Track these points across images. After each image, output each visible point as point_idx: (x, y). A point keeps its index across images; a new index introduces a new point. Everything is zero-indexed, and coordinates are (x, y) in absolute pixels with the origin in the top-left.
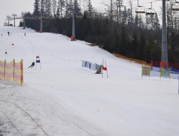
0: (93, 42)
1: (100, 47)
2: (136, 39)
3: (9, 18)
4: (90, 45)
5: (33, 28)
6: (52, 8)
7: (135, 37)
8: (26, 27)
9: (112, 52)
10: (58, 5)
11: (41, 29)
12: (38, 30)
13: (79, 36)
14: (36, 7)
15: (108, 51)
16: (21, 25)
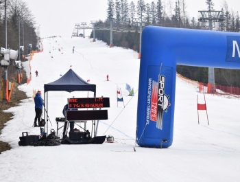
3: (77, 26)
11: (111, 43)
14: (110, 13)
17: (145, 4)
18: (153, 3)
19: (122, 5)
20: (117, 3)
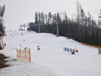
0: (69, 37)
1: (73, 39)
2: (93, 34)
3: (21, 26)
4: (67, 38)
5: (35, 31)
6: (45, 19)
7: (93, 33)
8: (31, 31)
9: (80, 42)
10: (48, 17)
11: (40, 31)
12: (37, 32)
13: (61, 34)
14: (36, 19)
15: (78, 41)
16: (28, 29)
17: (52, 15)
18: (55, 14)
19: (41, 15)
20: (39, 15)
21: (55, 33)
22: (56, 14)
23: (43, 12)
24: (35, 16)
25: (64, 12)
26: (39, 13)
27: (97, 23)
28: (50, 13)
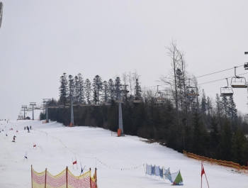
0: (151, 137)
1: (162, 144)
2: (216, 130)
3: (25, 108)
4: (147, 141)
5: (59, 121)
6: (85, 92)
8: (49, 120)
9: (180, 151)
10: (92, 88)
11: (72, 121)
12: (67, 123)
13: (130, 130)
14: (63, 92)
15: (175, 149)
16: (42, 117)
17: (102, 81)
18: (111, 80)
19: (76, 83)
20: (71, 81)
21: (114, 128)
22: (114, 80)
23: (80, 74)
24: (60, 85)
25: (132, 76)
26: (70, 76)
27: (214, 105)
28: (97, 76)
